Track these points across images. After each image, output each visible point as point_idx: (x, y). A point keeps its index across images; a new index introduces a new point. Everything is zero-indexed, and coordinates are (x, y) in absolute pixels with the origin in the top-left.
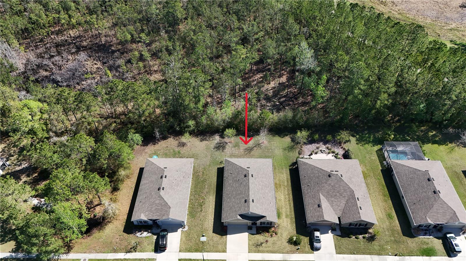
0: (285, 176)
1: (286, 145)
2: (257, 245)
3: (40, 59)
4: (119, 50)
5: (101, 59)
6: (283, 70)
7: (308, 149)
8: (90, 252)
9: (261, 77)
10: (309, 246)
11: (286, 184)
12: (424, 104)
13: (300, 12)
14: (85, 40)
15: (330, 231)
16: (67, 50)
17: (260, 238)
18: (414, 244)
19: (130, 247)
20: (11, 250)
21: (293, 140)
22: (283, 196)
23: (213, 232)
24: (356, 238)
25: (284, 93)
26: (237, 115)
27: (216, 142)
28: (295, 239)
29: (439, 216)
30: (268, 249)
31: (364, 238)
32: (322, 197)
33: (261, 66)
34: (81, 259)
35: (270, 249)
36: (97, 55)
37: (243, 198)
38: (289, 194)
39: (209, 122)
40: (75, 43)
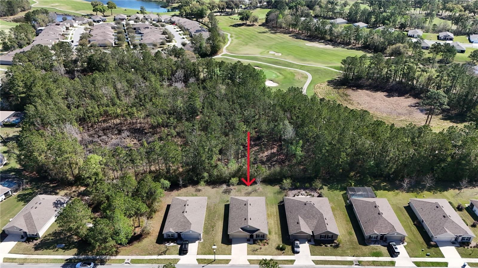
0: (275, 210)
1: (276, 191)
2: (254, 251)
3: (91, 138)
4: (150, 132)
5: (137, 138)
6: (274, 145)
7: (291, 193)
8: (132, 255)
9: (258, 149)
10: (292, 251)
11: (275, 214)
12: (373, 162)
13: (285, 104)
14: (125, 126)
15: (307, 242)
16: (110, 132)
17: (256, 246)
18: (367, 250)
19: (161, 252)
20: (74, 254)
21: (281, 188)
22: (273, 222)
23: (222, 243)
24: (325, 246)
25: (275, 159)
26: (239, 168)
27: (224, 189)
28: (281, 246)
29: (382, 229)
30: (261, 253)
31: (331, 246)
32: (300, 218)
33: (257, 142)
34: (125, 259)
35: (263, 253)
36: (134, 135)
37: (244, 217)
38: (277, 220)
39: (219, 174)
40: (117, 128)
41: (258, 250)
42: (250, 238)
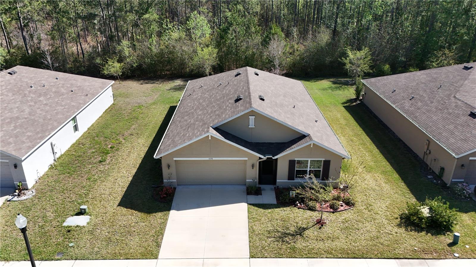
41: (307, 232)
42: (260, 182)
